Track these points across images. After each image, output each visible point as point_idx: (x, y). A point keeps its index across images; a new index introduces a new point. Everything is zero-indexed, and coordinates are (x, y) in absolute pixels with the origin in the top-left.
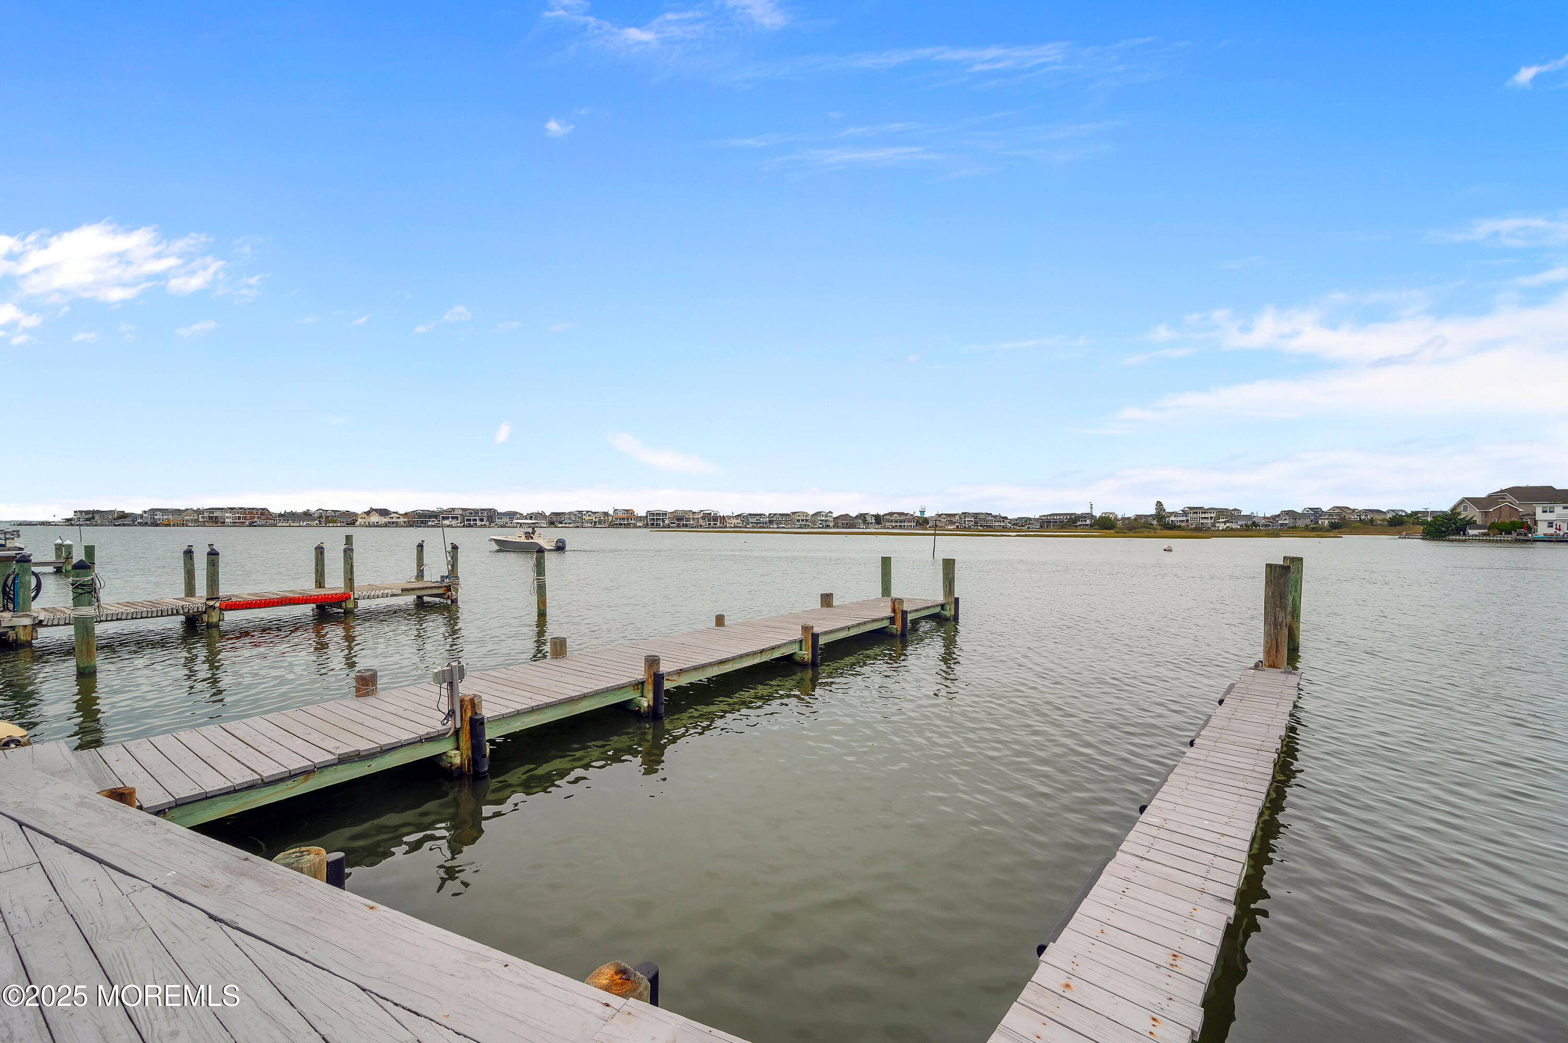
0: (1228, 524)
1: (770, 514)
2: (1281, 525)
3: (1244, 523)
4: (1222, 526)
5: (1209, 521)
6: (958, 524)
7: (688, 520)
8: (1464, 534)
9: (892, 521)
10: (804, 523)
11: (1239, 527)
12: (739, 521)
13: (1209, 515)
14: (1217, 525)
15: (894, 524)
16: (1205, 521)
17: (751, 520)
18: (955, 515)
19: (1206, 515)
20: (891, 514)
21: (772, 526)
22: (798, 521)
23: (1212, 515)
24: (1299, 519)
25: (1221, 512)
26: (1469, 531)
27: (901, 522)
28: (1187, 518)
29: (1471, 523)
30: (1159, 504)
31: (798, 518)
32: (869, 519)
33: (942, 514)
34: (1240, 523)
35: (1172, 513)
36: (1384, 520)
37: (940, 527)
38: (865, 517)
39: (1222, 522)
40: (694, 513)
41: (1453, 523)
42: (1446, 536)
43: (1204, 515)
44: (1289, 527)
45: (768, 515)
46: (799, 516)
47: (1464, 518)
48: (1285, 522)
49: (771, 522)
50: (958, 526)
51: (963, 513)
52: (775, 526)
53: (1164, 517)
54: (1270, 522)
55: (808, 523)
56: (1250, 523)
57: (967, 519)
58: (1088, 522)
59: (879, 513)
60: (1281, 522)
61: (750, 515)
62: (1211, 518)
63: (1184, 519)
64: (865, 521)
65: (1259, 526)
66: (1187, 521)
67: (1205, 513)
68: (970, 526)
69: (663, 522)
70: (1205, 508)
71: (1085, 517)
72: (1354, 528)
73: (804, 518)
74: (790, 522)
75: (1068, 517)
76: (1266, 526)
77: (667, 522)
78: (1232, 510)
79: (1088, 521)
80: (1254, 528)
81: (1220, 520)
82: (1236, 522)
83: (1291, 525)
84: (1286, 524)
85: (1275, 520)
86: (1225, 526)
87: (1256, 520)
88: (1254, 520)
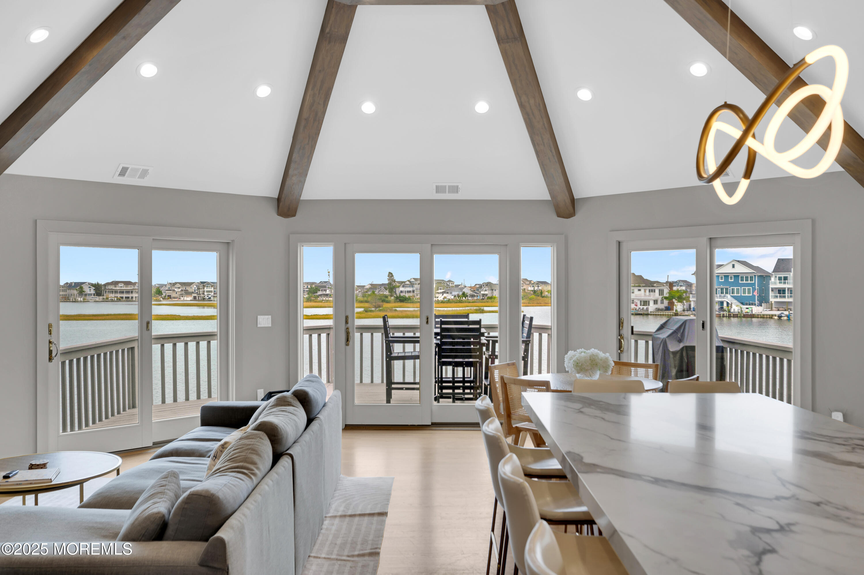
0: (445, 295)
2: (483, 295)
3: (456, 293)
6: (195, 295)
9: (116, 292)
11: (453, 297)
15: (119, 295)
18: (190, 284)
20: (116, 283)
27: (128, 292)
28: (413, 289)
30: (391, 275)
33: (176, 283)
35: (401, 283)
37: (174, 298)
38: (81, 288)
39: (441, 293)
50: (195, 298)
51: (202, 283)
56: (461, 293)
57: (206, 289)
60: (482, 292)
63: (411, 289)
64: (81, 292)
65: (467, 296)
66: (413, 291)
68: (210, 298)
71: (325, 287)
72: (530, 299)
75: (309, 287)
76: (472, 296)
78: (447, 281)
79: (328, 291)
80: (464, 298)
81: (440, 291)
82: (451, 293)
83: (489, 295)
84: (486, 295)
85: (479, 290)
86: (443, 297)
87: (465, 290)
88: (464, 290)
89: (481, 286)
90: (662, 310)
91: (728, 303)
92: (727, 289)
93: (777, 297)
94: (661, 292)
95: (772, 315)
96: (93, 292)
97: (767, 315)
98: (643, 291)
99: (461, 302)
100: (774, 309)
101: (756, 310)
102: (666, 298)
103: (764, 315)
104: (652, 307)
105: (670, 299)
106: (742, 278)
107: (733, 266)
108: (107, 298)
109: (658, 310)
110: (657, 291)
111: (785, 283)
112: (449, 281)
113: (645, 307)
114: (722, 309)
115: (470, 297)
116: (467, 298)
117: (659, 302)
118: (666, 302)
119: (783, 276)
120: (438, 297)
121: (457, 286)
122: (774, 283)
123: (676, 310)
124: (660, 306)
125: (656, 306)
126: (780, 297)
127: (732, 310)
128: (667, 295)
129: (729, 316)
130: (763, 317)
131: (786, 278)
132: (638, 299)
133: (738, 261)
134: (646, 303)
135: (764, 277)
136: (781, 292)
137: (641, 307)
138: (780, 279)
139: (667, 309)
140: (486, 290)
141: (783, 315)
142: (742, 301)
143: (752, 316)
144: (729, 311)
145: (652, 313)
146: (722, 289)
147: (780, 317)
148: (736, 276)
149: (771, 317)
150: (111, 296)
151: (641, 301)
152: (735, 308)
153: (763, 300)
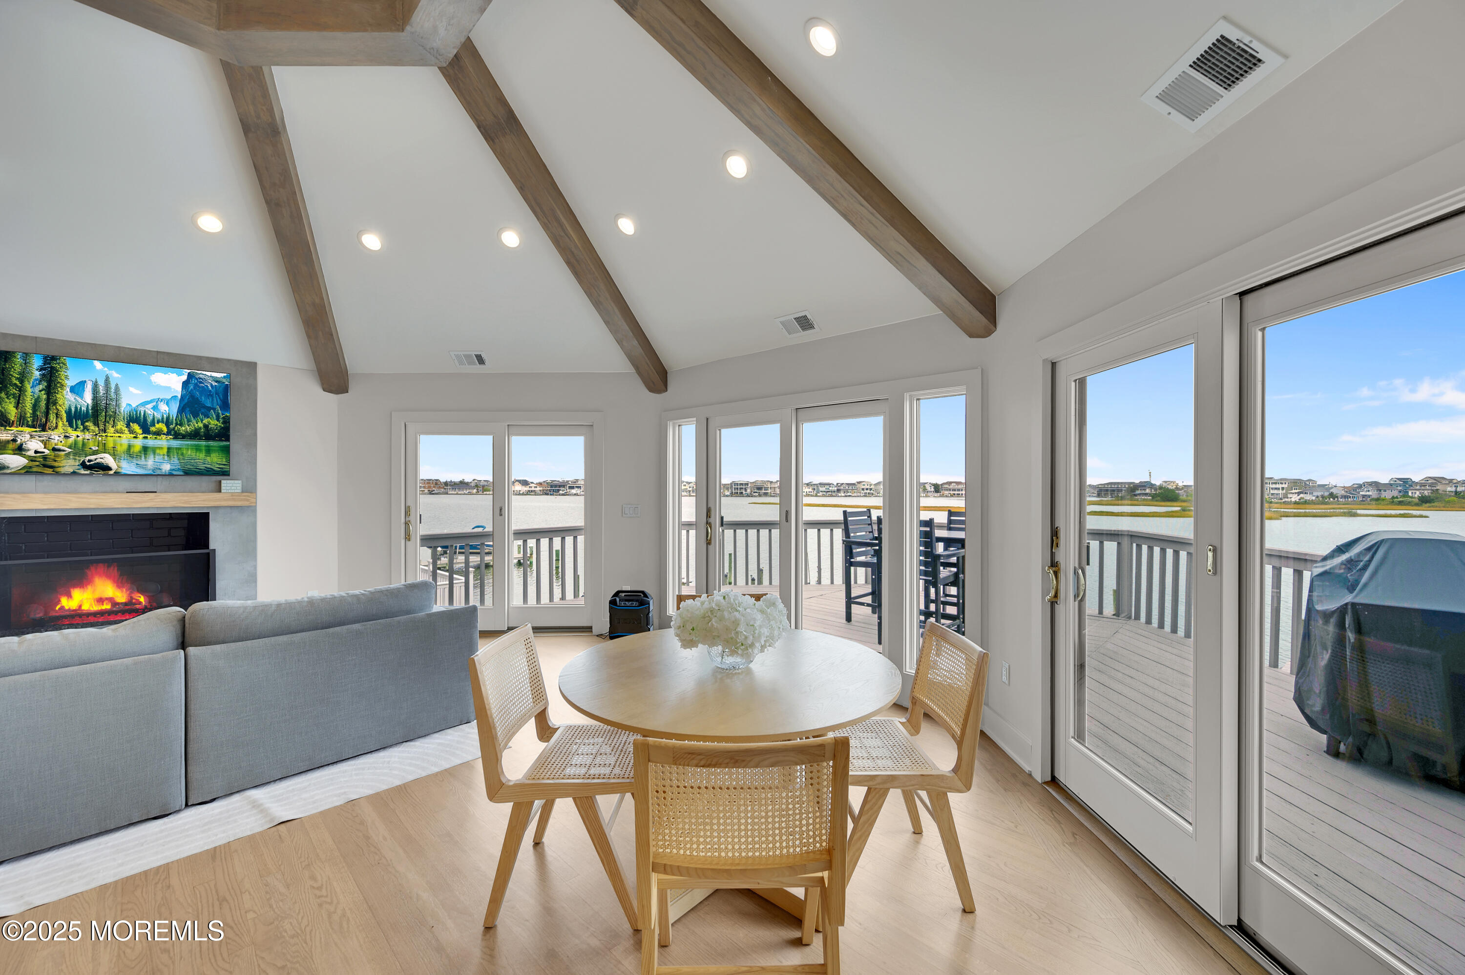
0: (1302, 495)
1: (838, 484)
2: (1364, 496)
3: (1319, 494)
4: (1295, 498)
5: (1280, 492)
7: (766, 489)
9: (950, 490)
10: (868, 491)
11: (1314, 498)
12: (810, 490)
13: (1280, 486)
14: (1289, 496)
15: (952, 492)
16: (1276, 492)
17: (821, 489)
19: (1277, 486)
20: (950, 483)
21: (840, 495)
22: (863, 489)
23: (1284, 486)
24: (1386, 491)
25: (1296, 483)
27: (959, 490)
31: (863, 487)
32: (928, 487)
34: (1315, 494)
38: (925, 487)
39: (1296, 493)
40: (771, 482)
43: (1274, 486)
44: (1372, 500)
45: (835, 484)
46: (864, 485)
48: (1368, 493)
49: (838, 491)
52: (843, 495)
54: (1350, 493)
55: (872, 491)
56: (1326, 494)
58: (1148, 491)
59: (938, 483)
60: (1361, 493)
61: (820, 484)
62: (1283, 488)
65: (1337, 497)
67: (1275, 483)
69: (746, 490)
70: (1275, 478)
71: (1145, 486)
72: (1450, 501)
73: (868, 487)
74: (855, 491)
75: (1127, 486)
76: (1345, 497)
77: (749, 491)
78: (1306, 481)
80: (1331, 499)
81: (1293, 491)
82: (1311, 493)
83: (1375, 496)
84: (1369, 496)
85: (1356, 490)
86: (1299, 497)
87: (1334, 491)
88: (1331, 491)
89: (1360, 486)
96: (933, 490)
99: (1329, 502)
108: (943, 495)
112: (1309, 480)
115: (1342, 498)
116: (1336, 499)
120: (1291, 498)
121: (1320, 486)
140: (1369, 491)
150: (946, 493)
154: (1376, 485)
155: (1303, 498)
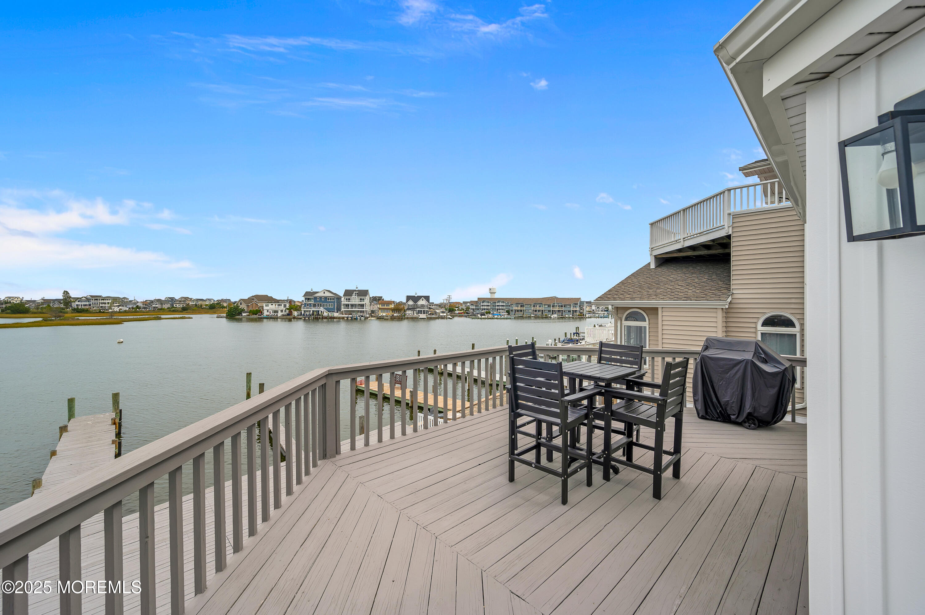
0: (120, 307)
2: (154, 307)
3: (131, 306)
4: (116, 309)
5: (107, 305)
8: (241, 315)
11: (128, 309)
13: (107, 301)
14: (113, 308)
16: (104, 305)
19: (105, 301)
23: (109, 301)
24: (164, 304)
25: (115, 300)
26: (243, 314)
28: (90, 303)
29: (243, 311)
30: (65, 293)
34: (128, 306)
35: (76, 299)
36: (206, 305)
39: (116, 306)
41: (237, 311)
42: (234, 316)
43: (103, 301)
44: (159, 309)
47: (241, 308)
48: (157, 306)
53: (71, 302)
54: (147, 306)
56: (135, 306)
60: (153, 306)
62: (108, 303)
63: (88, 303)
65: (141, 308)
66: (90, 305)
67: (103, 300)
70: (103, 296)
72: (194, 310)
76: (145, 308)
78: (122, 298)
80: (138, 310)
82: (126, 306)
83: (160, 307)
84: (157, 307)
85: (150, 304)
86: (119, 308)
87: (139, 304)
88: (137, 304)
89: (152, 302)
90: (285, 315)
91: (321, 311)
92: (321, 304)
93: (345, 308)
94: (285, 306)
95: (344, 317)
97: (341, 317)
98: (274, 305)
99: (136, 312)
100: (344, 314)
101: (336, 315)
102: (288, 309)
103: (340, 317)
104: (280, 314)
105: (290, 309)
106: (329, 299)
107: (324, 293)
109: (283, 315)
110: (283, 305)
111: (349, 301)
112: (124, 298)
113: (276, 314)
114: (318, 314)
115: (143, 309)
116: (140, 309)
117: (284, 311)
118: (287, 311)
119: (348, 298)
120: (113, 309)
121: (131, 301)
122: (344, 301)
123: (294, 316)
124: (284, 313)
125: (282, 313)
126: (347, 308)
127: (324, 315)
128: (289, 308)
129: (323, 318)
130: (339, 318)
131: (349, 299)
132: (271, 310)
133: (327, 290)
134: (276, 312)
135: (339, 298)
136: (347, 305)
137: (273, 314)
138: (347, 299)
139: (288, 315)
140: (157, 304)
141: (349, 317)
142: (329, 310)
143: (334, 318)
144: (322, 316)
145: (280, 317)
146: (318, 304)
147: (347, 318)
148: (326, 298)
149: (343, 318)
151: (273, 311)
152: (325, 314)
153: (339, 310)
154: (159, 300)
155: (121, 309)
